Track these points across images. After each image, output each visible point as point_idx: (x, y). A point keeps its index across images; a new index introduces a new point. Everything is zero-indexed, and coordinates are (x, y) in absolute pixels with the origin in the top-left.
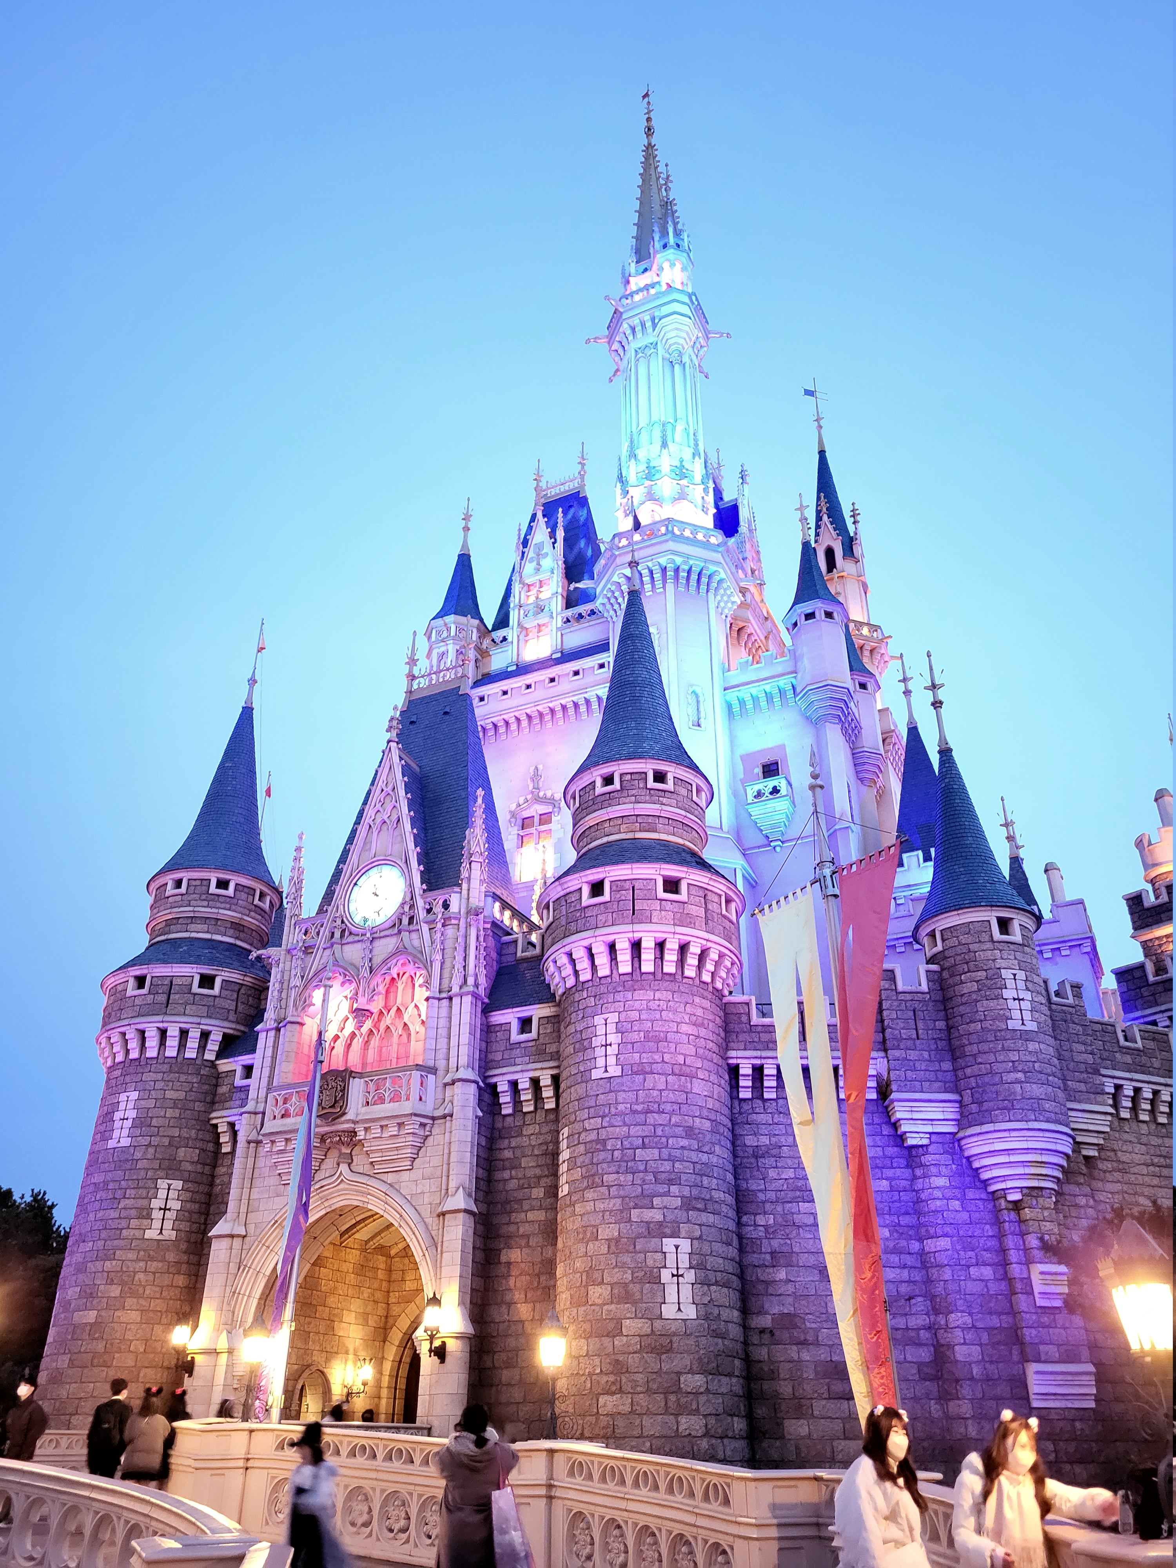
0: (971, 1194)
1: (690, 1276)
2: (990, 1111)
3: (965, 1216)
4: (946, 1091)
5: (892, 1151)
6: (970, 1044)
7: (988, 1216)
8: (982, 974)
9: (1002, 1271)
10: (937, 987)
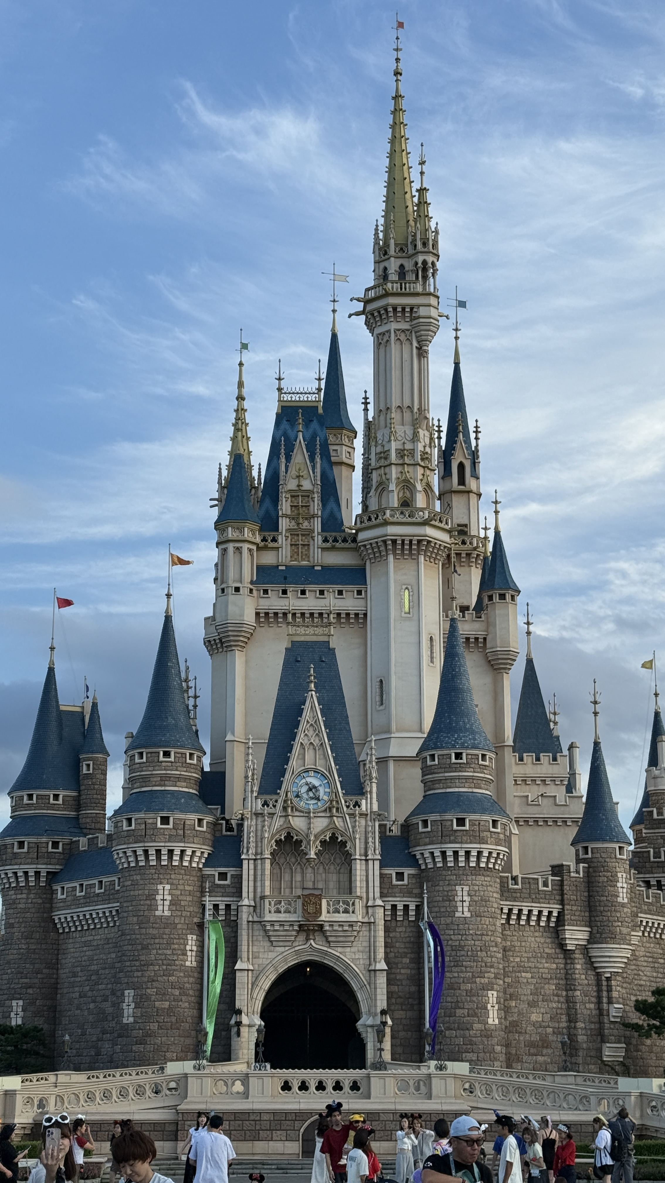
0: (589, 972)
1: (496, 1007)
2: (606, 938)
3: (586, 982)
4: (586, 926)
5: (558, 951)
6: (600, 906)
7: (594, 982)
8: (610, 874)
9: (597, 1006)
10: (586, 875)
